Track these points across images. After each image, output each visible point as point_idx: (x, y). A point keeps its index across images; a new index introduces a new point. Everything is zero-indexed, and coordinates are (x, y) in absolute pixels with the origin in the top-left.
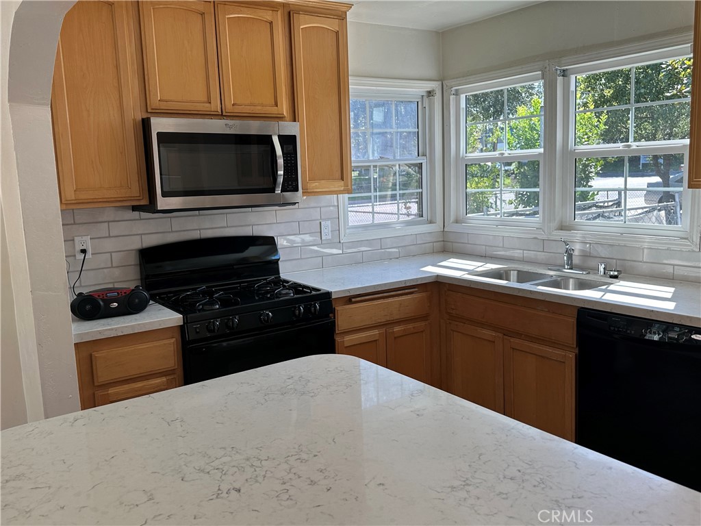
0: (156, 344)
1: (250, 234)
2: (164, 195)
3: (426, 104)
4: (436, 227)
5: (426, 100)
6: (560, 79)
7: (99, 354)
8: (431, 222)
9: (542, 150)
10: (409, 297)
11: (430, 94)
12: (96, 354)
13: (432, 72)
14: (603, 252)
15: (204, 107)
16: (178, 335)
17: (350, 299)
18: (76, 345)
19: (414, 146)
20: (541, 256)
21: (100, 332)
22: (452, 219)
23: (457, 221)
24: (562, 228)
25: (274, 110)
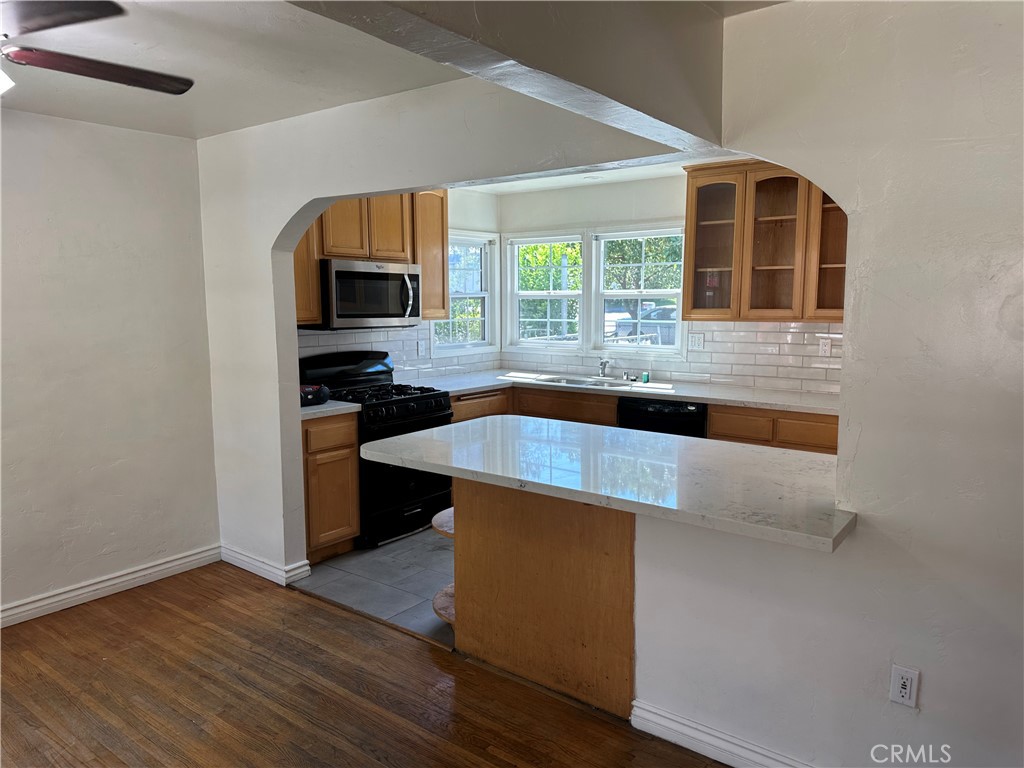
0: (337, 426)
1: (370, 349)
2: (339, 316)
3: (488, 250)
4: (496, 349)
5: (487, 247)
6: (594, 242)
7: (313, 429)
8: (491, 345)
9: (580, 292)
10: (495, 398)
11: (491, 242)
12: (310, 429)
13: (493, 226)
14: (623, 364)
15: (360, 252)
16: (356, 418)
17: (459, 398)
18: (303, 421)
19: (477, 283)
20: (581, 369)
21: (314, 413)
22: (508, 342)
23: (511, 344)
24: (595, 348)
25: (402, 255)
